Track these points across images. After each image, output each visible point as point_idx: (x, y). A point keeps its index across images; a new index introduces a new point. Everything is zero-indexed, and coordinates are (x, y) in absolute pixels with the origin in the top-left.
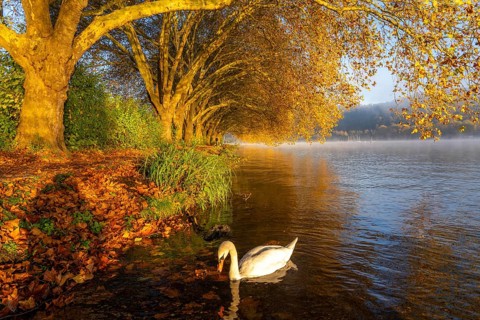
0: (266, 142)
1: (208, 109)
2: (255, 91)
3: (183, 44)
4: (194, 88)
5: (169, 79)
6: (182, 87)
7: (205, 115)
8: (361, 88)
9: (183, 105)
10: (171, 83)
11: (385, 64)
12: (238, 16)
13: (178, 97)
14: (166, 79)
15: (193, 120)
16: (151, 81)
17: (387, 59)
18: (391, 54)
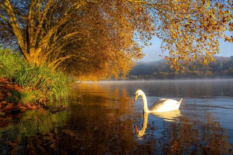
0: (93, 81)
1: (58, 59)
2: (86, 50)
3: (43, 19)
4: (50, 46)
5: (34, 39)
6: (42, 44)
7: (57, 63)
8: (144, 46)
9: (43, 56)
10: (35, 41)
11: (156, 34)
12: (76, 6)
13: (40, 50)
14: (32, 39)
15: (49, 65)
16: (23, 40)
17: (157, 32)
18: (159, 29)
